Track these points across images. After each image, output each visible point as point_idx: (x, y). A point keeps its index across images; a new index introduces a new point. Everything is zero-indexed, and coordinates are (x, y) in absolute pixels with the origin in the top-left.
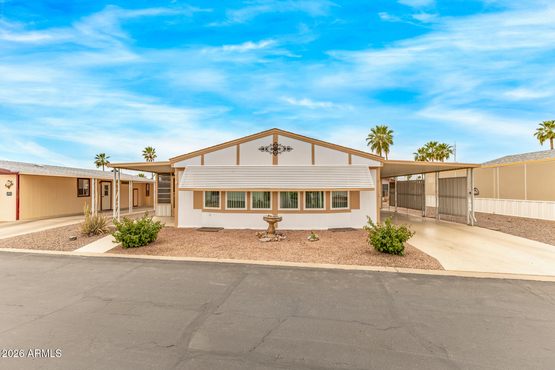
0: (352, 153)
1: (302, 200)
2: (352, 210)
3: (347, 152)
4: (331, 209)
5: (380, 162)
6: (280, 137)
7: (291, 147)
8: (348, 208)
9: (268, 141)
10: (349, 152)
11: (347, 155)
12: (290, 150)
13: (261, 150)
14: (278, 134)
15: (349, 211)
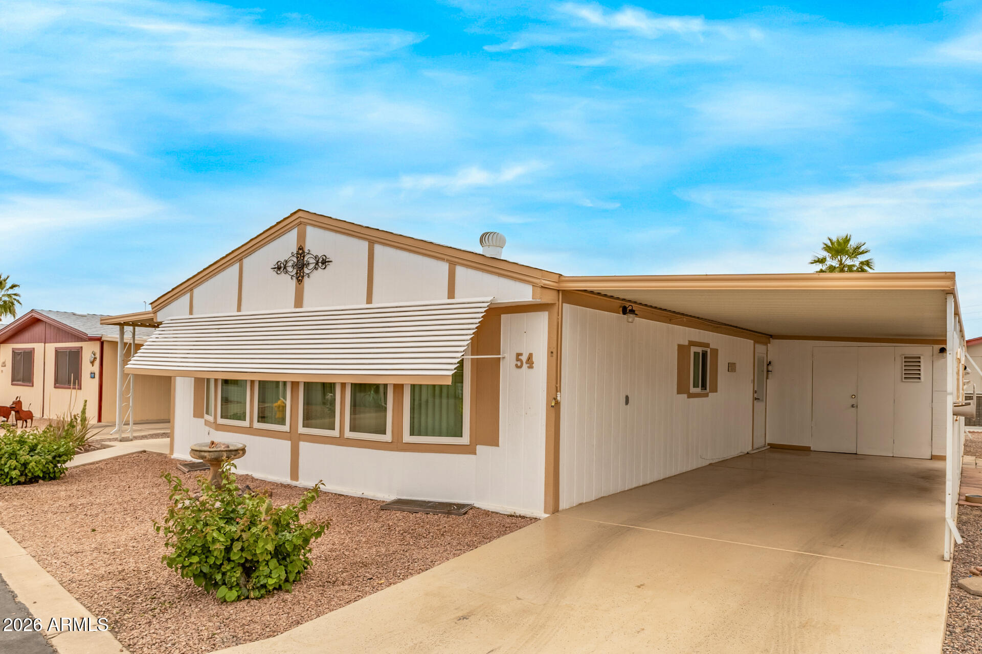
0: (457, 260)
1: (343, 404)
2: (479, 448)
3: (443, 259)
4: (407, 438)
5: (531, 286)
6: (310, 231)
7: (330, 256)
8: (465, 440)
9: (285, 247)
10: (449, 258)
11: (444, 267)
12: (327, 264)
13: (276, 270)
14: (306, 224)
15: (469, 450)
